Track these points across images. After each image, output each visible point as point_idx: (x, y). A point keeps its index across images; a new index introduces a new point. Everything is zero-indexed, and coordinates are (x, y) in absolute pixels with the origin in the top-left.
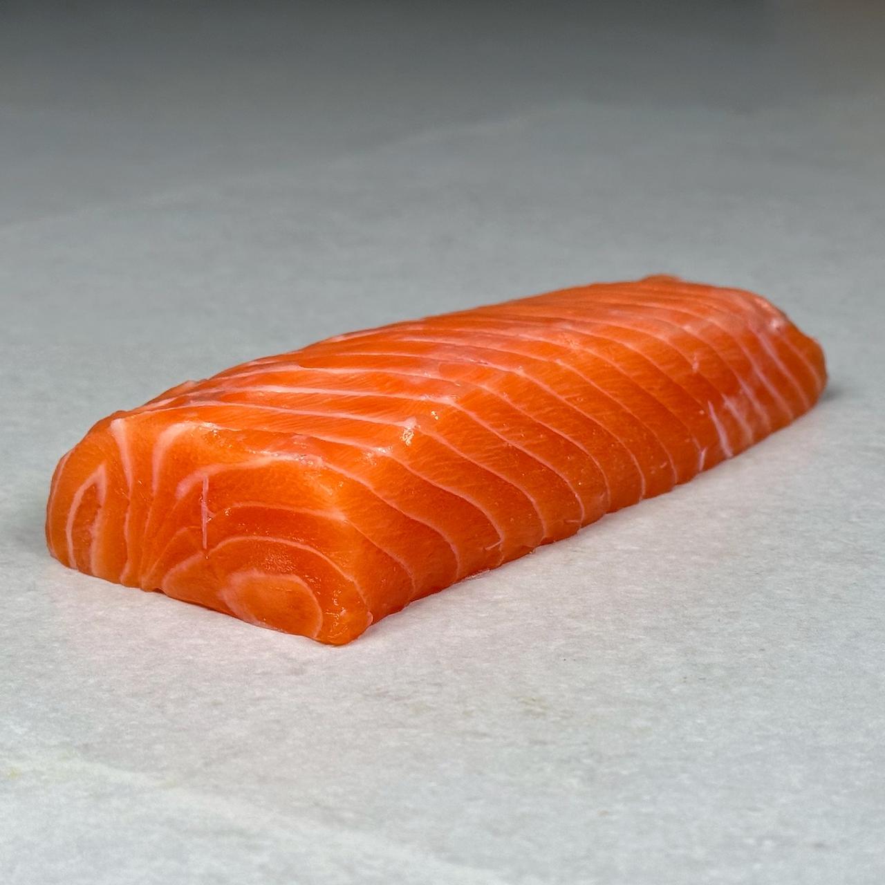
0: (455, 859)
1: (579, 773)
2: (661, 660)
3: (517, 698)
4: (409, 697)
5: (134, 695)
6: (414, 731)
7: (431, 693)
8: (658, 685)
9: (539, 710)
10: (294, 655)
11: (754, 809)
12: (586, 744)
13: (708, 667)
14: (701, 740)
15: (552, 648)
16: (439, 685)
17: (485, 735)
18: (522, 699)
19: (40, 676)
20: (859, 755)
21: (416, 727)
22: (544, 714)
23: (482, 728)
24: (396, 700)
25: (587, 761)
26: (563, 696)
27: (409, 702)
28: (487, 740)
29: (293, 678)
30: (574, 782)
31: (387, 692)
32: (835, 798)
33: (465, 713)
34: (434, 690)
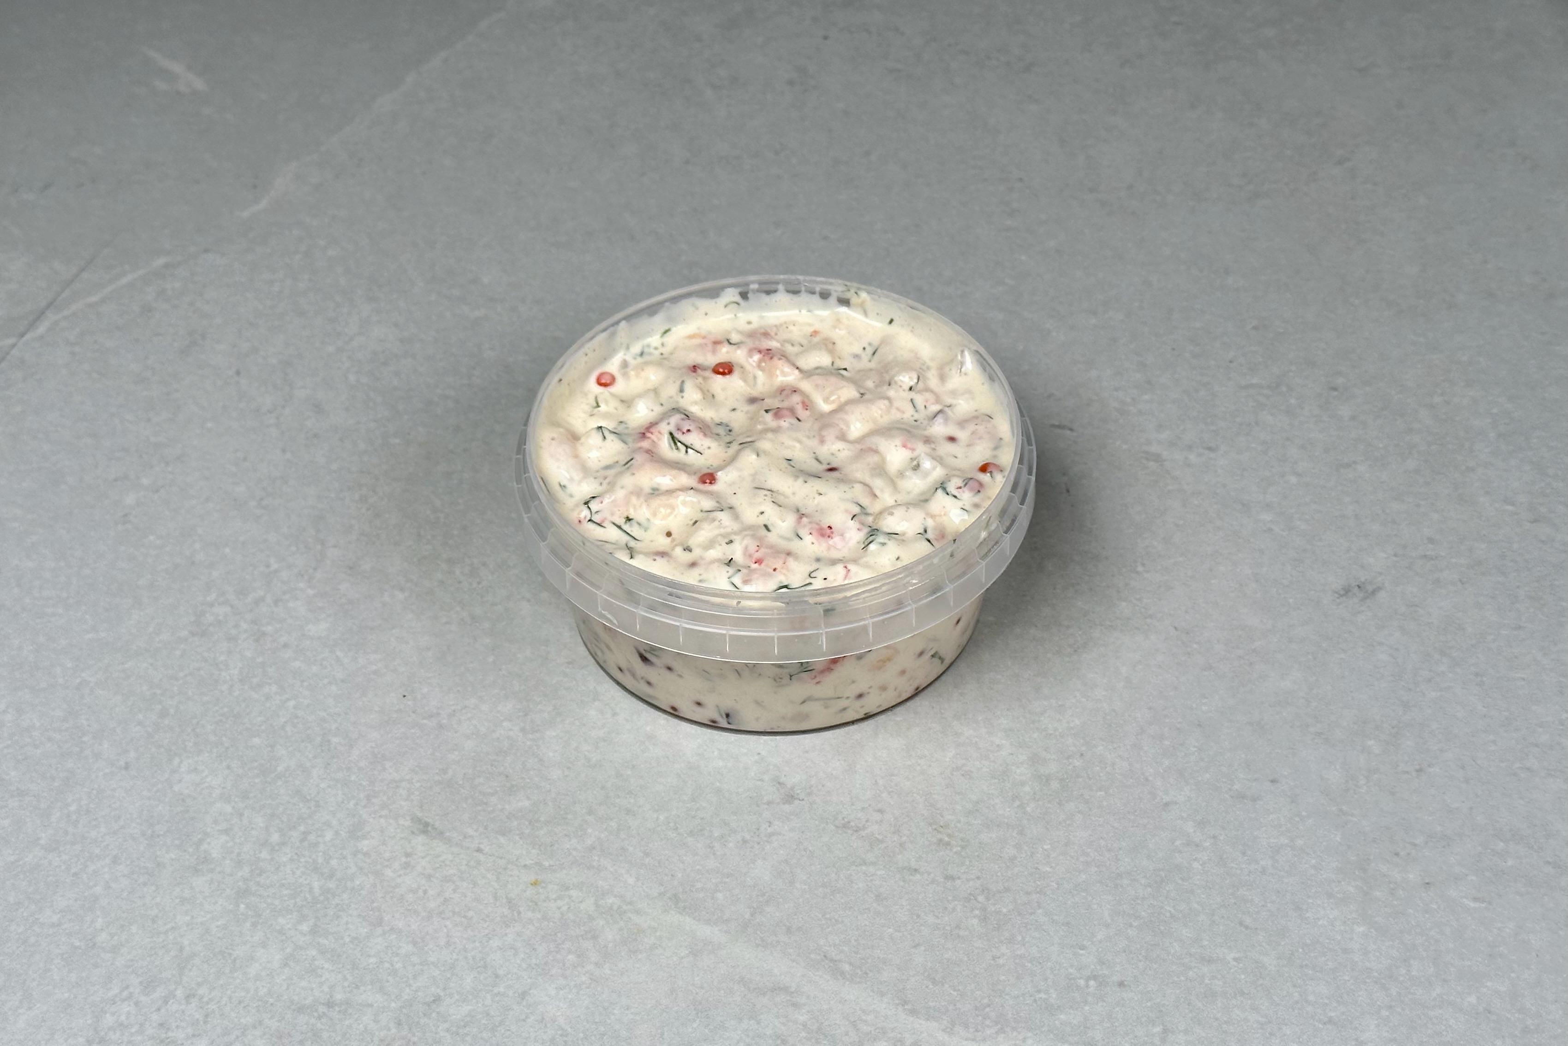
0: (913, 1012)
1: (977, 912)
2: (1018, 771)
3: (931, 824)
4: (864, 828)
5: (691, 833)
6: (872, 869)
7: (877, 822)
8: (1017, 803)
9: (946, 839)
10: (783, 779)
11: (1083, 948)
12: (978, 878)
13: (1048, 778)
14: (1048, 869)
15: (948, 760)
16: (880, 811)
17: (916, 870)
18: (934, 827)
19: (628, 812)
20: (1143, 881)
21: (873, 864)
22: (948, 844)
23: (913, 864)
24: (856, 831)
25: (981, 898)
26: (959, 822)
27: (863, 833)
28: (918, 877)
29: (787, 808)
30: (975, 921)
31: (849, 822)
32: (1130, 932)
33: (901, 845)
34: (877, 816)
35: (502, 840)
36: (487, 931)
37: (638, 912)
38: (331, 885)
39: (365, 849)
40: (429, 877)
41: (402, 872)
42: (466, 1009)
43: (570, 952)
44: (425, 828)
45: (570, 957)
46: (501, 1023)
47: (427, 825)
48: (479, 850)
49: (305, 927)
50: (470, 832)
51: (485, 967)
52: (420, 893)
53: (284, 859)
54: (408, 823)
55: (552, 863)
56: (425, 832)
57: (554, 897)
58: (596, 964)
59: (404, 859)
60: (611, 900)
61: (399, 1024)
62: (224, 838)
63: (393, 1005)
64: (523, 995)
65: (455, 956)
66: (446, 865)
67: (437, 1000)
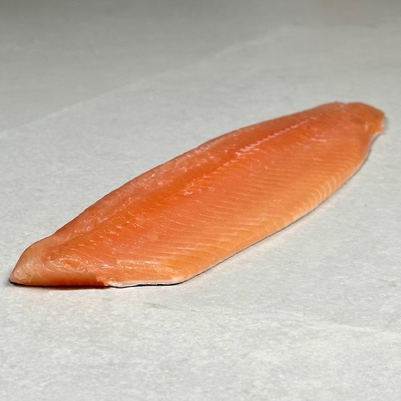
35: (206, 307)
36: (209, 336)
37: (310, 325)
38: (98, 326)
39: (116, 314)
40: (163, 321)
41: (143, 320)
42: (206, 362)
43: (270, 340)
44: (154, 305)
45: (271, 342)
46: (233, 366)
47: (155, 304)
48: (192, 311)
49: (84, 340)
50: (184, 305)
51: (214, 348)
52: (159, 326)
53: (63, 319)
54: (142, 304)
55: (244, 312)
56: (153, 307)
57: (250, 323)
58: (291, 343)
59: (143, 316)
60: (289, 322)
61: (162, 369)
62: (20, 315)
63: (155, 363)
64: (245, 356)
65: (191, 345)
66: (173, 316)
67: (186, 360)
